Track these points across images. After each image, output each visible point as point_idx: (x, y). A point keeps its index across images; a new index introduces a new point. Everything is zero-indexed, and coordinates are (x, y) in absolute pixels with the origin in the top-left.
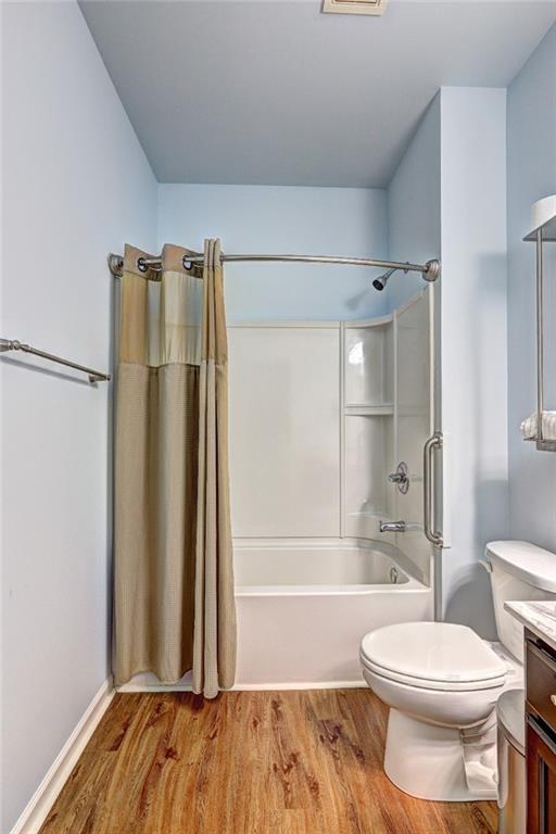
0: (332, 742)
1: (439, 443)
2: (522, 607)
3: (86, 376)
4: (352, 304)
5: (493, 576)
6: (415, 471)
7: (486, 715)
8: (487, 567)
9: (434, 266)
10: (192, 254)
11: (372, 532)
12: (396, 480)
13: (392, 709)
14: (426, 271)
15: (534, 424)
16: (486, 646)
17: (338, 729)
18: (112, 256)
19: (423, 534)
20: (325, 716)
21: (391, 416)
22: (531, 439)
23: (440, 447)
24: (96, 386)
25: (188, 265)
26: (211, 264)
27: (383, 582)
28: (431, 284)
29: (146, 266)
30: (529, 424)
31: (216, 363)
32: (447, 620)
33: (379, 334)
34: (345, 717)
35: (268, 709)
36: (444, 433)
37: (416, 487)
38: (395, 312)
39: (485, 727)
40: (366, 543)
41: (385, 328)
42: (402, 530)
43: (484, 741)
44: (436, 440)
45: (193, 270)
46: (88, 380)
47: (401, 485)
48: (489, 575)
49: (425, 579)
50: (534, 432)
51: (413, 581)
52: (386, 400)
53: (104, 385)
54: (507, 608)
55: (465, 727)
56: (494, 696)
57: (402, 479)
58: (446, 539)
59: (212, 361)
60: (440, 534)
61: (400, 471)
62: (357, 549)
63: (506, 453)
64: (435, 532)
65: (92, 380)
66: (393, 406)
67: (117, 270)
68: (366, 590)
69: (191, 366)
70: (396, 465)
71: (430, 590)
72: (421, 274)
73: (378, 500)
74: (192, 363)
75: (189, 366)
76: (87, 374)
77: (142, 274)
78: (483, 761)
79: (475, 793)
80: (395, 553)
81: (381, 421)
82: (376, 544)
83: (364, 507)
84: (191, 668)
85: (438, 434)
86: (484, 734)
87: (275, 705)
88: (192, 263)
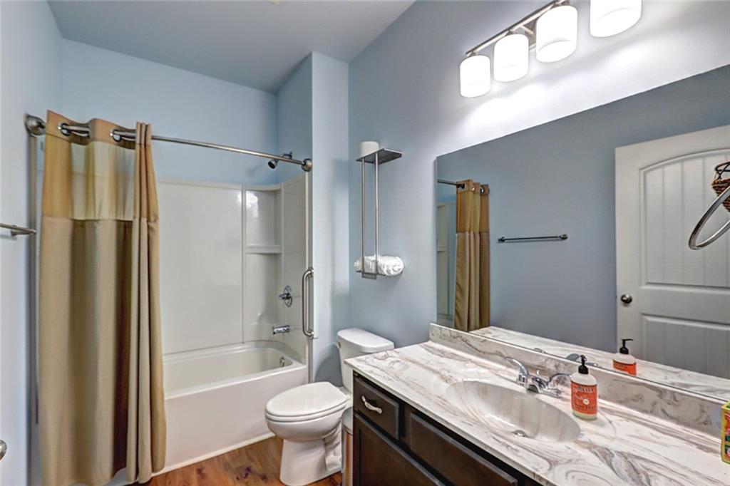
0: (245, 478)
1: (311, 274)
2: (352, 361)
3: (8, 232)
4: (251, 172)
5: (341, 350)
6: (295, 291)
7: (336, 427)
8: (338, 346)
9: (309, 163)
10: (122, 129)
11: (267, 335)
12: (283, 298)
13: (285, 441)
14: (304, 165)
15: (361, 264)
16: (337, 389)
17: (248, 469)
18: (28, 117)
19: (302, 331)
20: (239, 464)
21: (280, 254)
22: (360, 271)
23: (312, 277)
24: (15, 239)
25: (117, 138)
26: (143, 143)
27: (275, 367)
28: (307, 173)
29: (69, 131)
30: (358, 264)
31: (148, 221)
32: (316, 381)
33: (270, 196)
34: (252, 460)
35: (194, 476)
36: (314, 267)
37: (297, 302)
38: (282, 183)
39: (336, 433)
40: (263, 343)
41: (275, 193)
42: (288, 331)
43: (335, 442)
44: (309, 272)
45: (122, 142)
46: (9, 234)
47: (287, 301)
48: (338, 350)
49: (302, 360)
50: (360, 269)
51: (295, 363)
52: (276, 243)
53: (22, 239)
54: (346, 363)
55: (325, 436)
56: (340, 414)
57: (288, 297)
58: (315, 333)
59: (144, 220)
60: (312, 331)
61: (286, 292)
62: (256, 349)
63: (347, 279)
64: (309, 329)
65: (14, 234)
66: (281, 248)
67: (35, 129)
68: (262, 375)
69: (121, 221)
70: (283, 289)
71: (305, 367)
72: (300, 166)
73: (271, 313)
74: (122, 219)
75: (119, 221)
76: (9, 230)
77: (65, 137)
78: (335, 454)
79: (331, 471)
80: (282, 347)
81: (273, 257)
82: (269, 343)
83: (261, 318)
84: (125, 466)
85: (311, 269)
86: (335, 439)
87: (200, 471)
88: (121, 136)
